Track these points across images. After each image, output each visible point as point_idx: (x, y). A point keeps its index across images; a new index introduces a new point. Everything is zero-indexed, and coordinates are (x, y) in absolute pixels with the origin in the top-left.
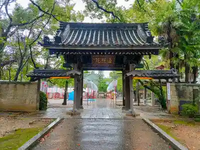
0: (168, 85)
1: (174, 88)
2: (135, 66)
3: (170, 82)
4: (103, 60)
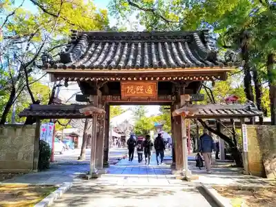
0: (243, 127)
2: (190, 97)
3: (246, 123)
4: (140, 89)
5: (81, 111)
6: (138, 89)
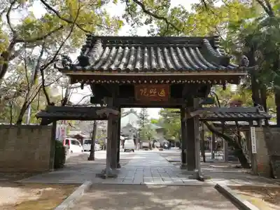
0: (252, 130)
1: (262, 136)
2: (201, 101)
3: (255, 126)
4: (153, 92)
5: (98, 112)
6: (151, 92)
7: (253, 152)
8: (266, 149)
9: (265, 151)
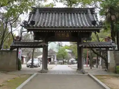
0: (108, 52)
4: (63, 35)
7: (108, 62)
8: (114, 61)
9: (114, 62)
